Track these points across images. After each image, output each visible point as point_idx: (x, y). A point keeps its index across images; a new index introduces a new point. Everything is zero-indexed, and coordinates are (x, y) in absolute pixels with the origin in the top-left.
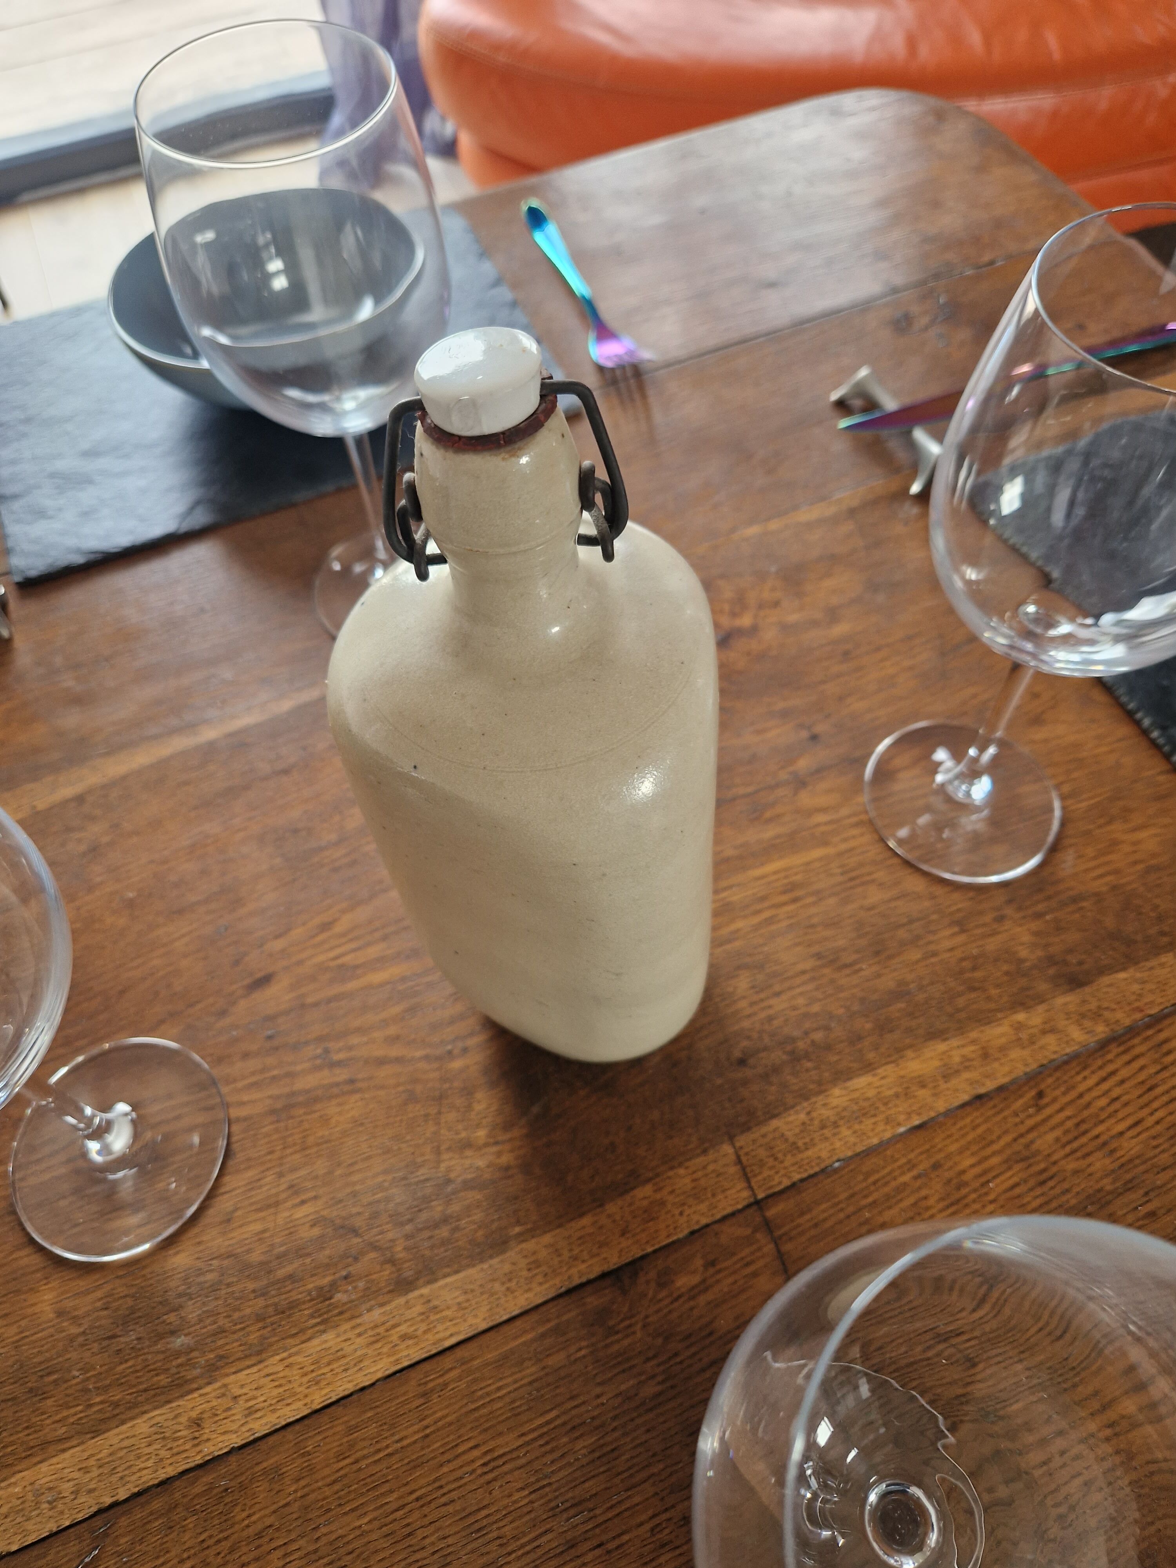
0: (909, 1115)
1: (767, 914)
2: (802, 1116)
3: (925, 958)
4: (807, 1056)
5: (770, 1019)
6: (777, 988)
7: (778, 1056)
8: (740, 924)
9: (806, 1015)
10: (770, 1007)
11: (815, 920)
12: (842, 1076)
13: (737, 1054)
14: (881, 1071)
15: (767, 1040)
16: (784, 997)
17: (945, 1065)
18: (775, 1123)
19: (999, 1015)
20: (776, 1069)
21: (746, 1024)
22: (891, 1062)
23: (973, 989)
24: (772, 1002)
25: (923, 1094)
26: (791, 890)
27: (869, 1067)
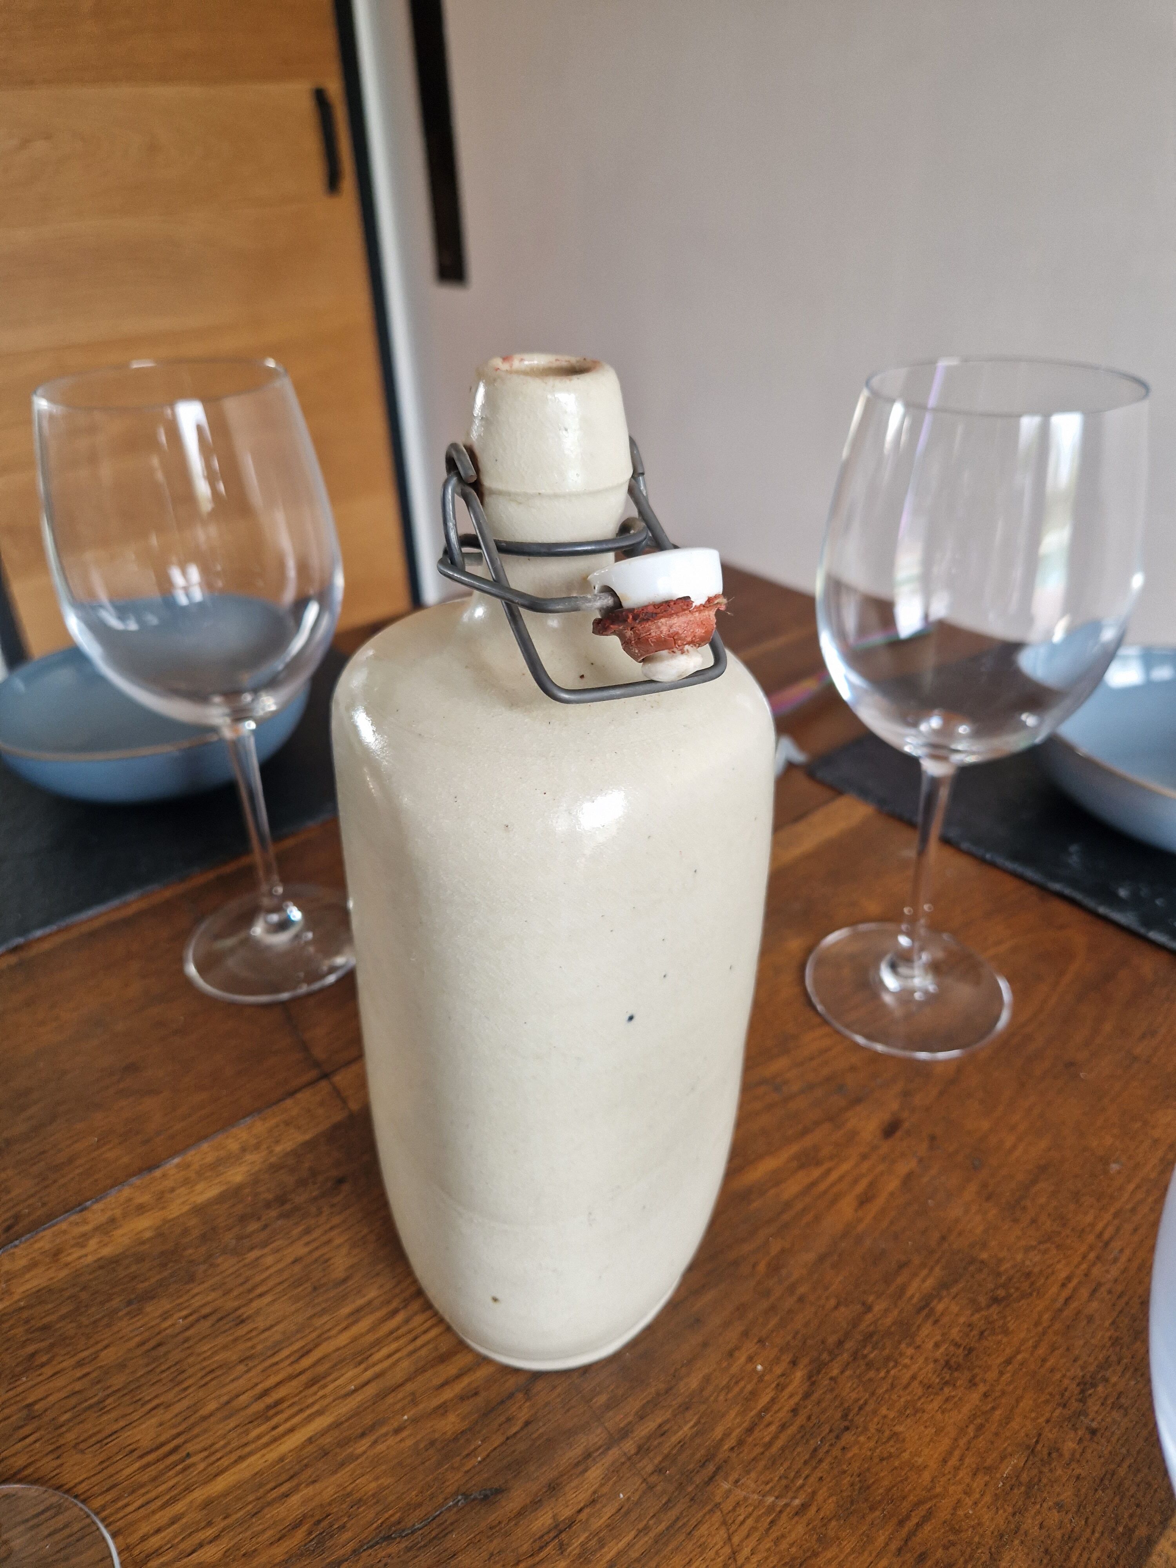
0: (164, 1176)
1: (306, 1362)
2: (278, 1149)
3: (95, 1357)
4: (268, 1205)
5: (308, 1231)
6: (297, 1268)
7: (300, 1198)
8: (343, 1339)
9: (265, 1244)
10: (307, 1244)
11: (242, 1368)
12: (234, 1193)
13: (346, 1188)
14: (186, 1208)
15: (313, 1209)
16: (290, 1260)
17: (107, 1233)
18: (307, 1137)
19: (22, 1304)
20: (302, 1183)
21: (336, 1220)
22: (170, 1221)
23: (45, 1328)
24: (304, 1250)
25: (145, 1198)
26: (269, 1407)
27: (199, 1210)
